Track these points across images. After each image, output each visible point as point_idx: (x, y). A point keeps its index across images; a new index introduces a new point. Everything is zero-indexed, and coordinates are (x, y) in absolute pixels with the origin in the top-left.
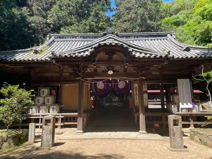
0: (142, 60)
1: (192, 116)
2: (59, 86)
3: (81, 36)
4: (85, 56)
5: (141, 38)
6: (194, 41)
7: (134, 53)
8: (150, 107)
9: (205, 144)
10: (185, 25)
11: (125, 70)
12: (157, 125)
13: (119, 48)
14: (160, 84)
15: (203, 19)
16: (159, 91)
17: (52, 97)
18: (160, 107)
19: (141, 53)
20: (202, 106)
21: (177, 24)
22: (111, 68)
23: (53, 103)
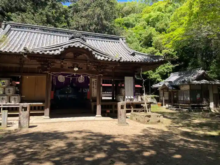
0: (102, 62)
1: (132, 104)
2: (20, 77)
3: (40, 28)
4: (56, 54)
5: (98, 39)
6: (140, 43)
7: (96, 55)
8: (103, 98)
9: (139, 121)
10: (134, 28)
11: (88, 68)
12: (108, 111)
13: (85, 51)
14: (112, 80)
15: (148, 25)
16: (111, 85)
17: (13, 88)
18: (111, 98)
19: (101, 56)
20: (141, 98)
21: (128, 25)
22: (76, 65)
23: (15, 94)
